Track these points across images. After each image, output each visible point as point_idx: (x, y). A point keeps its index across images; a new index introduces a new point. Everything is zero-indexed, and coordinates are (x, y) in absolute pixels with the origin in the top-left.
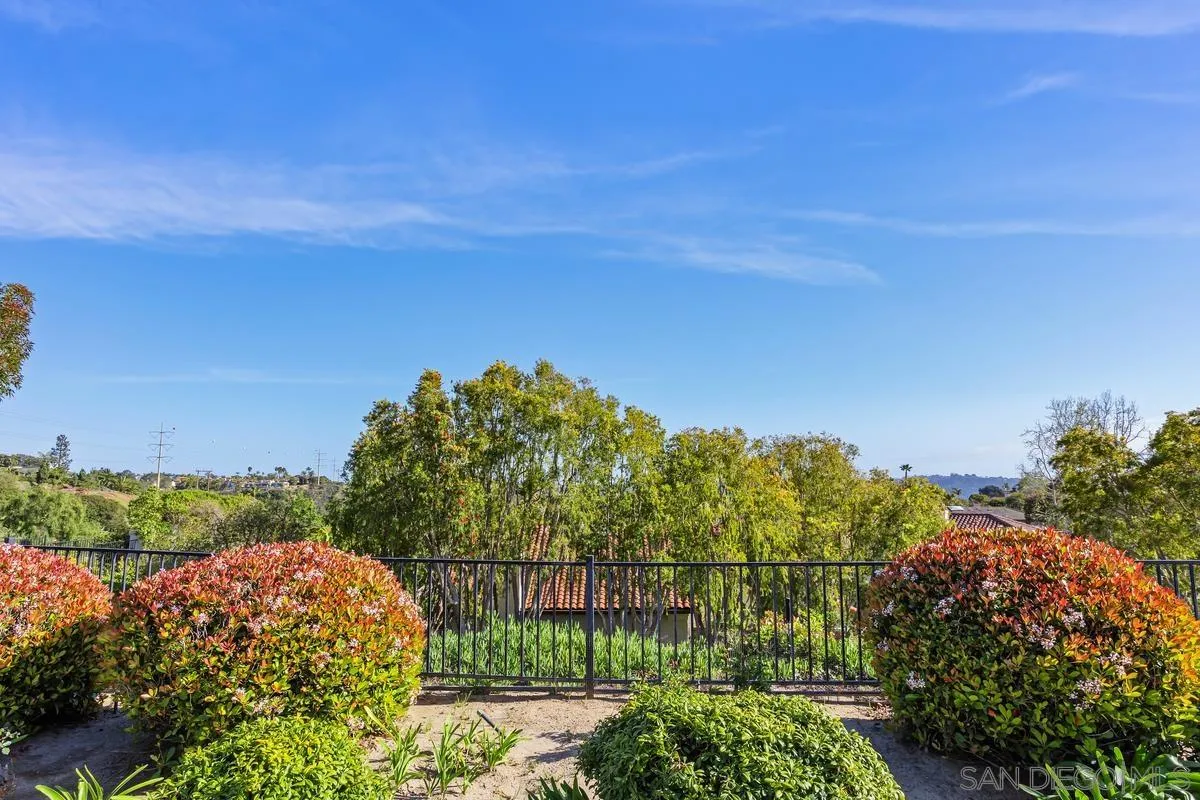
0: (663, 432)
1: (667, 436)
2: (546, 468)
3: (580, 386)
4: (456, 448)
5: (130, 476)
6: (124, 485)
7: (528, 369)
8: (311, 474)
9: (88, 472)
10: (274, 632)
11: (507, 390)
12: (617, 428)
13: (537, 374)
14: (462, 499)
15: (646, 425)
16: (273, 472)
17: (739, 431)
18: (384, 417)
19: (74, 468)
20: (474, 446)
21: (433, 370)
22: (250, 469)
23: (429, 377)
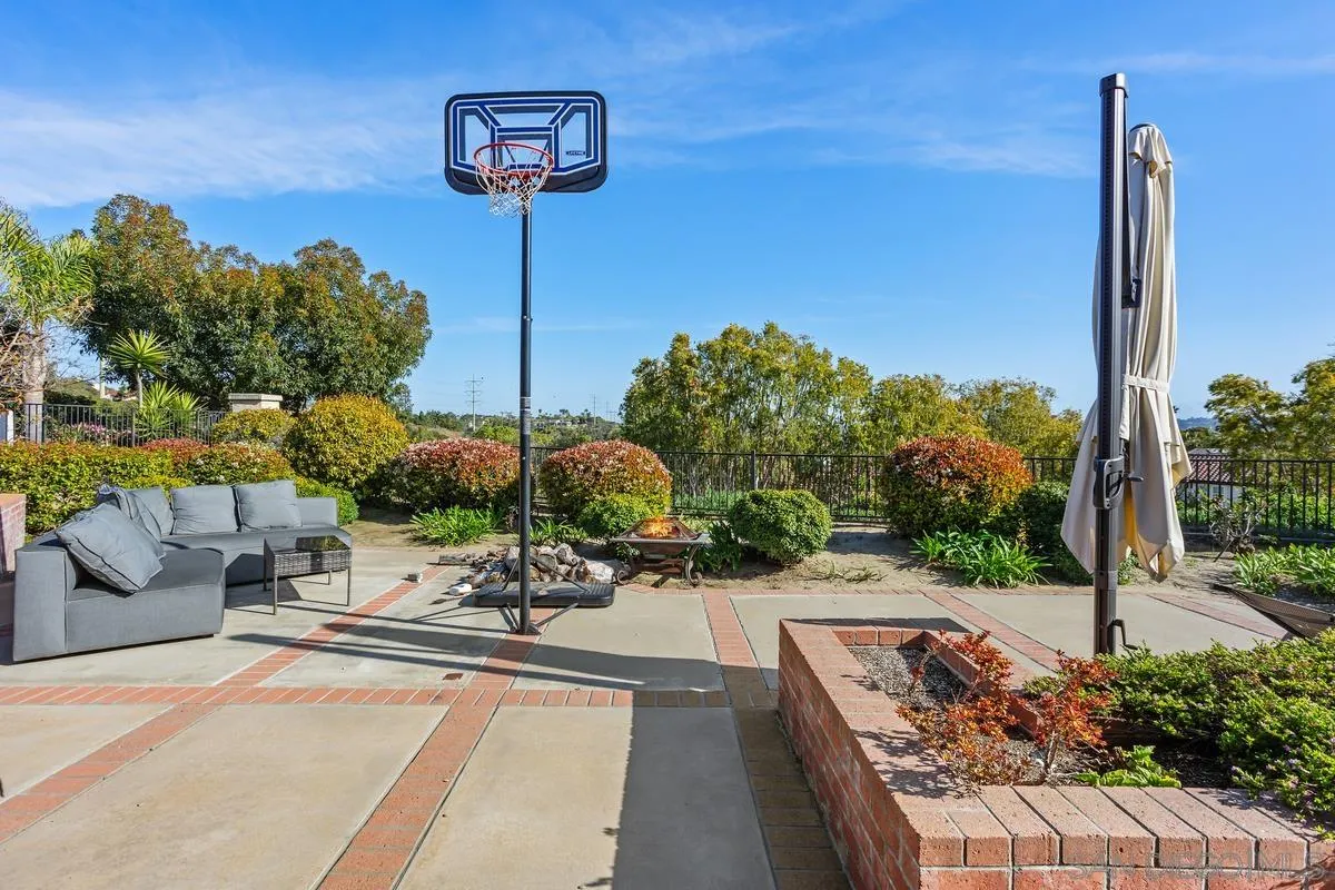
0: (871, 379)
1: (875, 382)
2: (773, 408)
3: (800, 342)
4: (701, 393)
5: (453, 416)
6: (450, 423)
7: (757, 328)
8: (589, 414)
9: (425, 413)
10: (609, 473)
11: (738, 347)
12: (830, 375)
13: (765, 333)
14: (707, 431)
15: (857, 373)
16: (558, 413)
17: (938, 377)
18: (647, 370)
19: (416, 411)
20: (715, 392)
21: (682, 333)
22: (540, 411)
23: (680, 339)
